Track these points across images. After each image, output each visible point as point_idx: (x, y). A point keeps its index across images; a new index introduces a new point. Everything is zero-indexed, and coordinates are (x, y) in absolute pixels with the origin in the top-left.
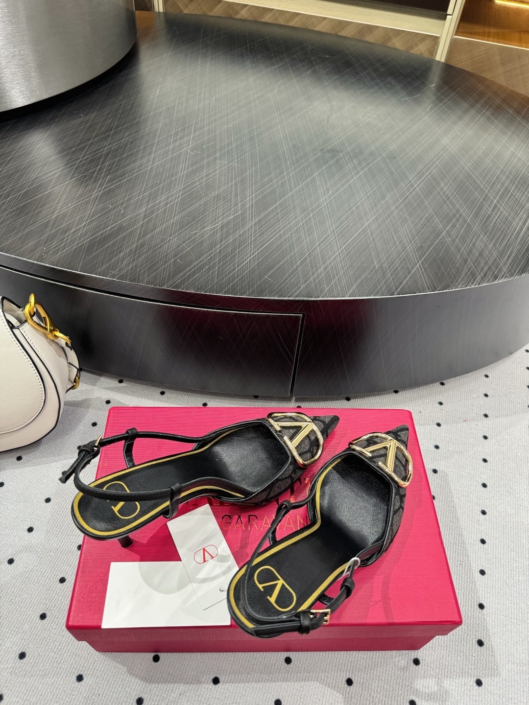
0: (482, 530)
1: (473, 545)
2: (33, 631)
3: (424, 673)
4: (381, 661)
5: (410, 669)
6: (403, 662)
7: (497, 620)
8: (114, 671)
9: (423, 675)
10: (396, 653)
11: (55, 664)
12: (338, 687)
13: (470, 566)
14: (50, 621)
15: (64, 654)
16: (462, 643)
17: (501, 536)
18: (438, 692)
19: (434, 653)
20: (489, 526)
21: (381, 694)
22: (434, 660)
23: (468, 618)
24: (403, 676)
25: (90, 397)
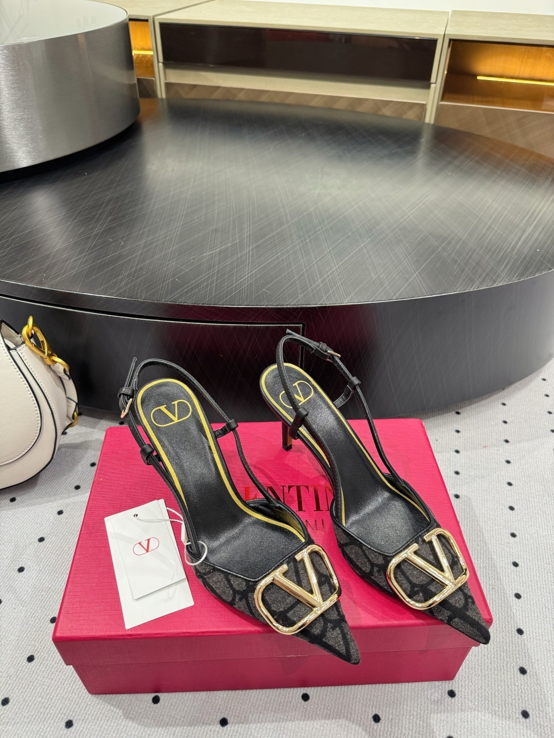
0: (513, 553)
1: (505, 568)
2: (19, 674)
3: (462, 705)
4: (411, 694)
5: (444, 702)
6: (436, 695)
7: (540, 645)
8: (109, 715)
9: (460, 708)
10: (428, 685)
11: (42, 710)
12: (364, 724)
13: (504, 590)
14: (38, 663)
15: (52, 699)
16: (502, 672)
17: (535, 559)
18: (480, 727)
19: (471, 684)
20: (521, 549)
21: (414, 731)
22: (471, 691)
23: (506, 644)
24: (438, 709)
25: (90, 439)
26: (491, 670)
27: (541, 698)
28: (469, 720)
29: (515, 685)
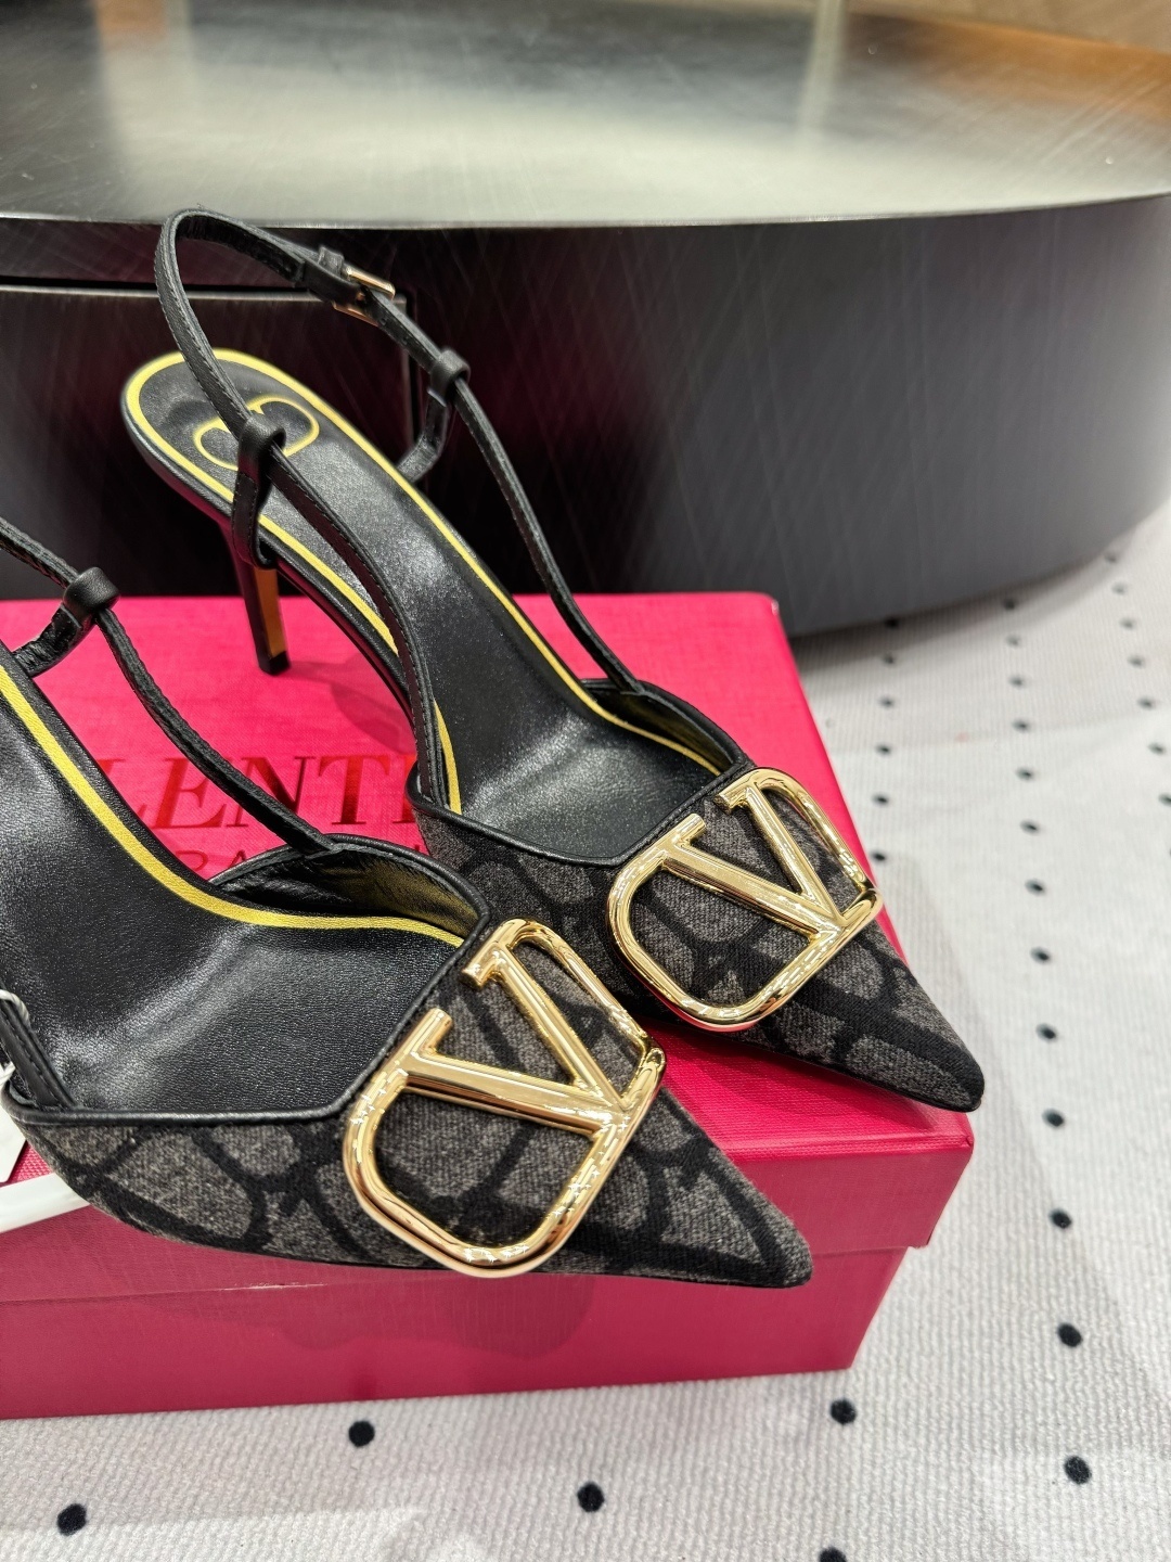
3: (874, 1448)
5: (819, 1438)
24: (796, 1463)
26: (971, 1334)
27: (1126, 1416)
28: (897, 1495)
29: (1044, 1380)
